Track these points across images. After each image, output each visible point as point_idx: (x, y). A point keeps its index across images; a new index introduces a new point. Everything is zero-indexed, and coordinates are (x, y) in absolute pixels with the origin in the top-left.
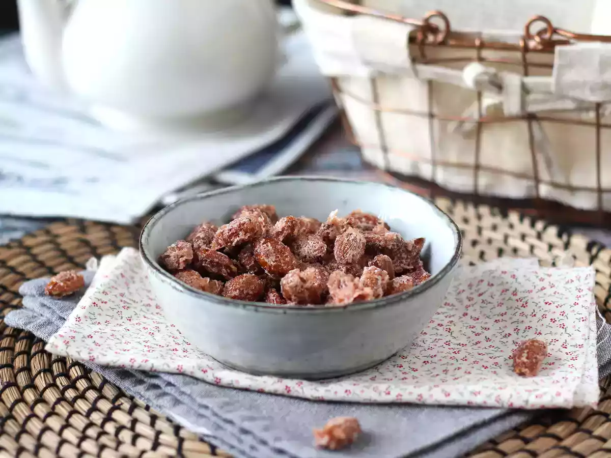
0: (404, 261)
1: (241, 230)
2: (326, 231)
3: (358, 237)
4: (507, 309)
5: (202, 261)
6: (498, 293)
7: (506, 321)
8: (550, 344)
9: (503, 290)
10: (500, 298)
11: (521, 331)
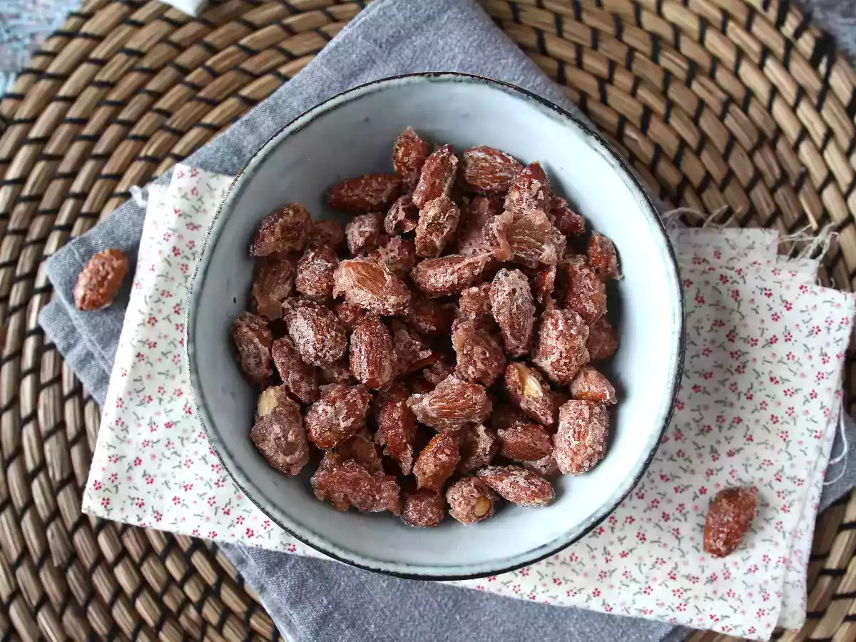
4: (715, 366)
6: (707, 325)
7: (709, 394)
8: (760, 468)
9: (716, 321)
10: (709, 336)
11: (726, 425)
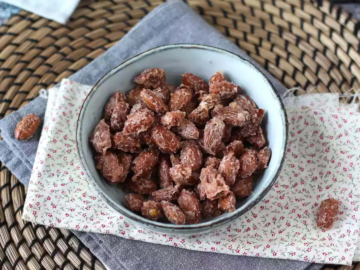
0: (250, 131)
1: (142, 124)
2: (199, 115)
3: (220, 127)
4: (316, 151)
5: (117, 146)
6: (311, 134)
7: (315, 163)
8: (342, 192)
9: (314, 132)
10: (312, 139)
11: (324, 175)
